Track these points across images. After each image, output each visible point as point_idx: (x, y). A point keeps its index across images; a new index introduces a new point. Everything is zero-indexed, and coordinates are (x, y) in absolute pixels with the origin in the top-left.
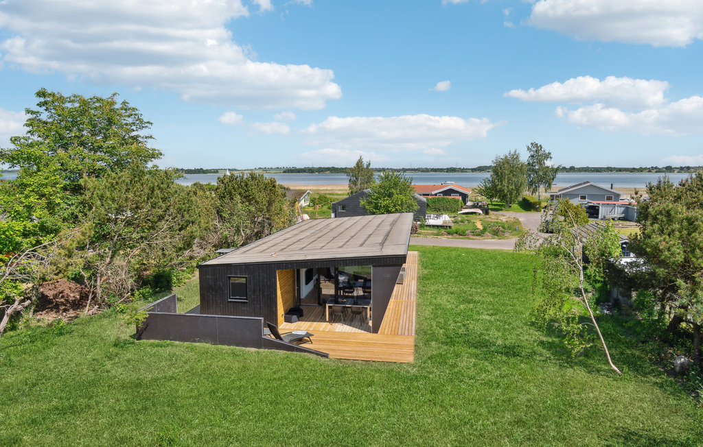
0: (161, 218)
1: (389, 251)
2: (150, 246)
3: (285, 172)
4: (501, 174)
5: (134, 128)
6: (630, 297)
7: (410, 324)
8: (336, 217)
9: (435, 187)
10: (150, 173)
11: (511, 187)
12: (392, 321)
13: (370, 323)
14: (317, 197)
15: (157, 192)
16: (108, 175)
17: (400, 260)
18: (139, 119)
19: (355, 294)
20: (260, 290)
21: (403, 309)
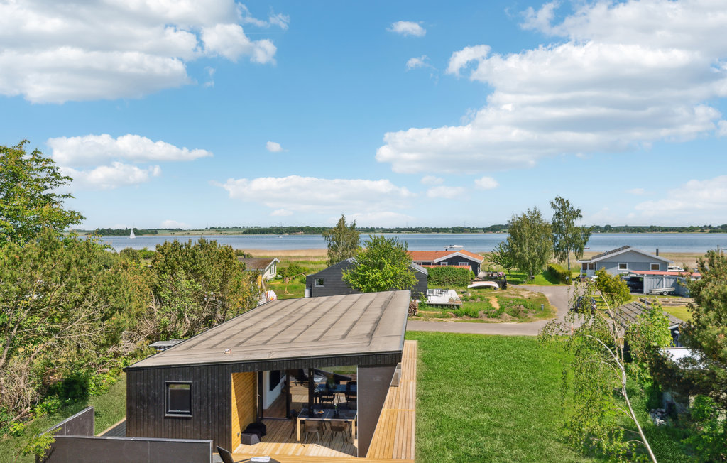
0: (78, 304)
1: (380, 346)
2: (60, 341)
3: (245, 233)
4: (520, 237)
5: (47, 184)
6: (687, 402)
7: (409, 443)
8: (311, 296)
9: (437, 254)
10: (66, 243)
11: (534, 254)
12: (384, 440)
13: (356, 443)
14: (286, 267)
15: (74, 269)
16: (10, 248)
17: (393, 359)
18: (54, 173)
19: (336, 402)
20: (208, 400)
21: (399, 421)
